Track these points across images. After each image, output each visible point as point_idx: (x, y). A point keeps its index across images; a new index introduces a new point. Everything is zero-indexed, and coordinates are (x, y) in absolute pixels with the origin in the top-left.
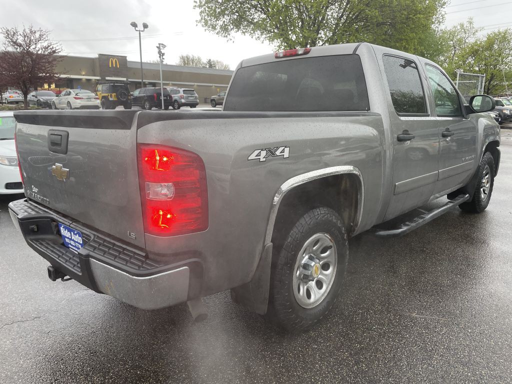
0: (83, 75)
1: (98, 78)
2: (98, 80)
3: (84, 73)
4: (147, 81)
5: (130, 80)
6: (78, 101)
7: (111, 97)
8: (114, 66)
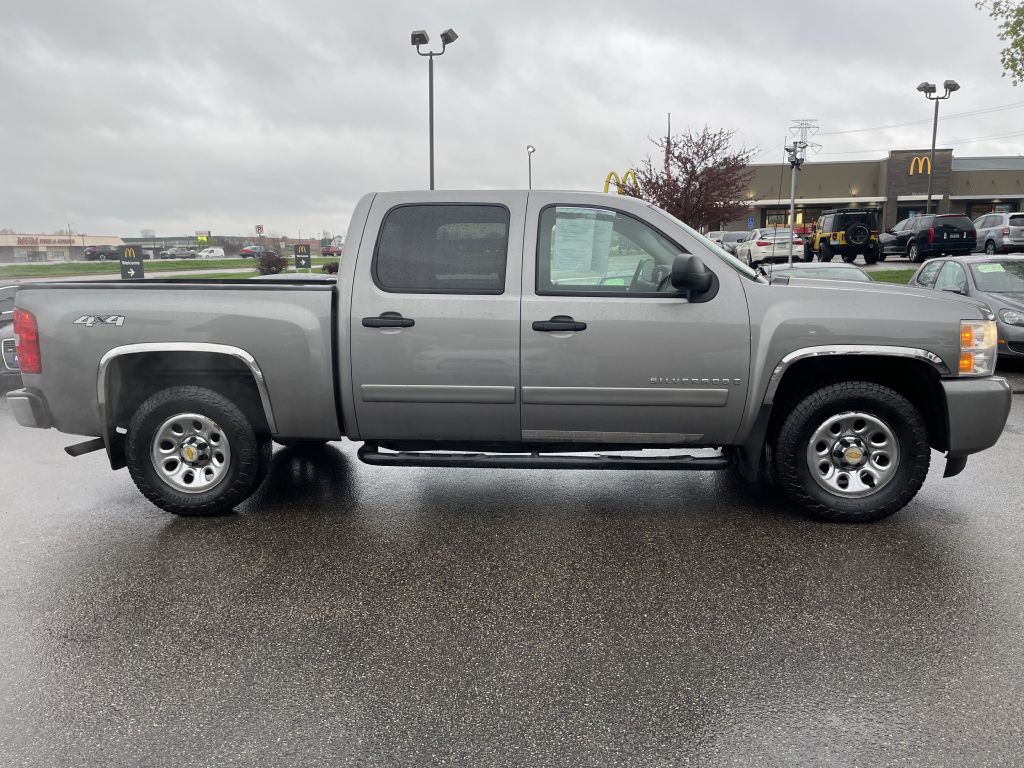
0: (855, 196)
1: (882, 199)
2: (881, 203)
3: (854, 192)
4: (996, 197)
5: (951, 198)
6: (763, 249)
7: (835, 239)
8: (920, 172)
